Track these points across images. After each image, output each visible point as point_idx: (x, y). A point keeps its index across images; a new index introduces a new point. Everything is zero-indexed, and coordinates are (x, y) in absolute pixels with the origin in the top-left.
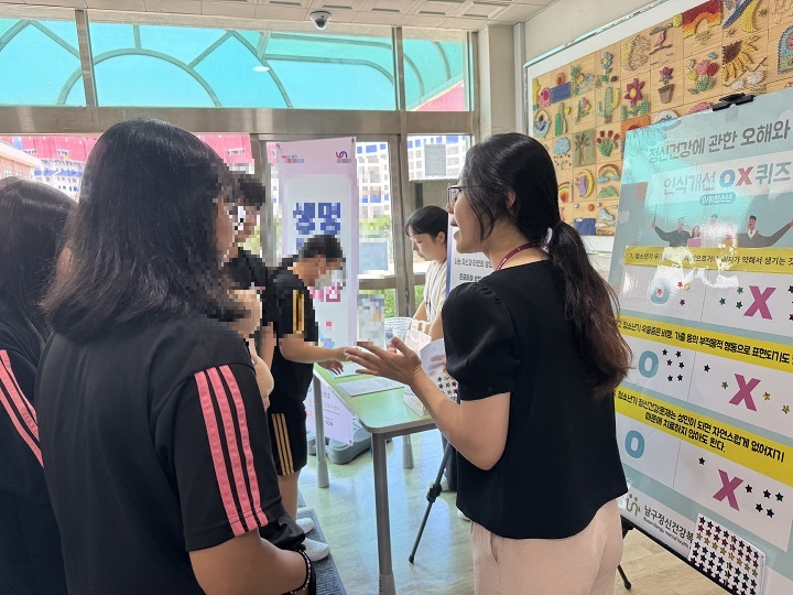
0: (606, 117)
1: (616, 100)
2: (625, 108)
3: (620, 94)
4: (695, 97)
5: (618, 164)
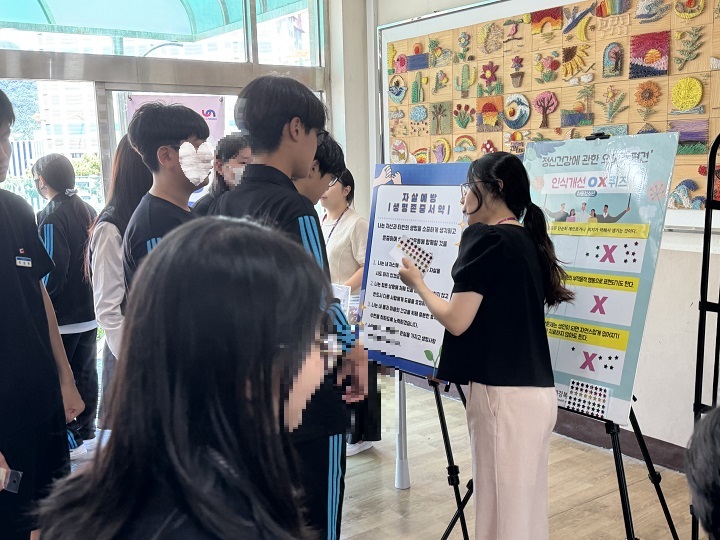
0: (463, 92)
1: (472, 77)
2: (481, 86)
3: (476, 73)
4: (541, 86)
5: (474, 136)
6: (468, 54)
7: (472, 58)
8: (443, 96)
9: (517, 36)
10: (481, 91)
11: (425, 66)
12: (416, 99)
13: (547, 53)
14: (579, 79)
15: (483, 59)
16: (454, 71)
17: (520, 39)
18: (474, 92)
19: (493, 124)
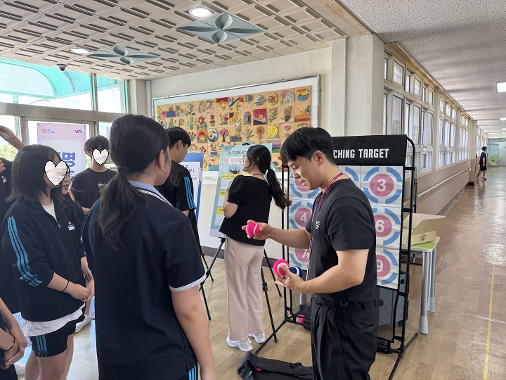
0: (191, 127)
2: (198, 125)
3: (196, 120)
4: (221, 126)
5: (196, 144)
6: (192, 113)
7: (194, 114)
9: (211, 107)
10: (198, 127)
11: (174, 116)
13: (224, 114)
14: (236, 125)
15: (198, 115)
16: (186, 119)
18: (195, 127)
19: (204, 140)
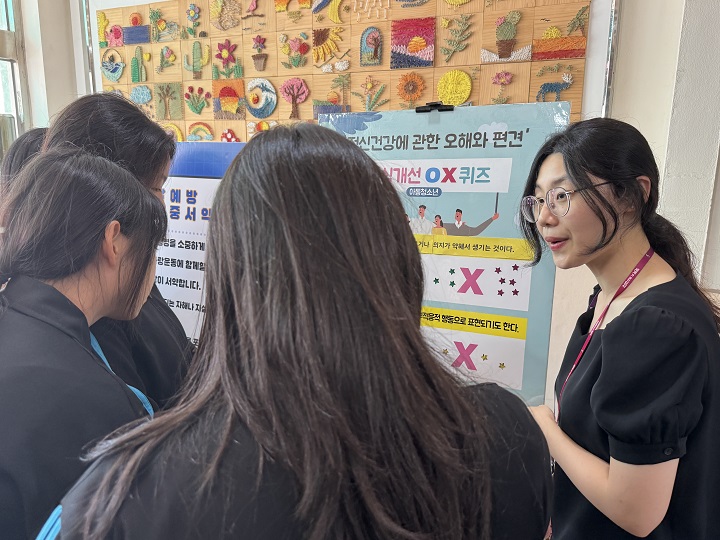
0: (195, 72)
1: (206, 57)
2: (216, 67)
3: (210, 51)
4: (288, 71)
5: (212, 124)
6: (199, 30)
7: (204, 34)
8: (171, 76)
9: (257, 12)
10: (217, 73)
11: (147, 40)
12: (137, 78)
13: (295, 35)
14: (333, 66)
15: (218, 37)
16: (183, 48)
17: (262, 16)
18: (208, 72)
19: (234, 112)
